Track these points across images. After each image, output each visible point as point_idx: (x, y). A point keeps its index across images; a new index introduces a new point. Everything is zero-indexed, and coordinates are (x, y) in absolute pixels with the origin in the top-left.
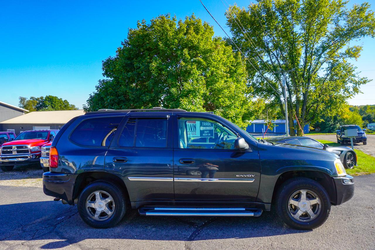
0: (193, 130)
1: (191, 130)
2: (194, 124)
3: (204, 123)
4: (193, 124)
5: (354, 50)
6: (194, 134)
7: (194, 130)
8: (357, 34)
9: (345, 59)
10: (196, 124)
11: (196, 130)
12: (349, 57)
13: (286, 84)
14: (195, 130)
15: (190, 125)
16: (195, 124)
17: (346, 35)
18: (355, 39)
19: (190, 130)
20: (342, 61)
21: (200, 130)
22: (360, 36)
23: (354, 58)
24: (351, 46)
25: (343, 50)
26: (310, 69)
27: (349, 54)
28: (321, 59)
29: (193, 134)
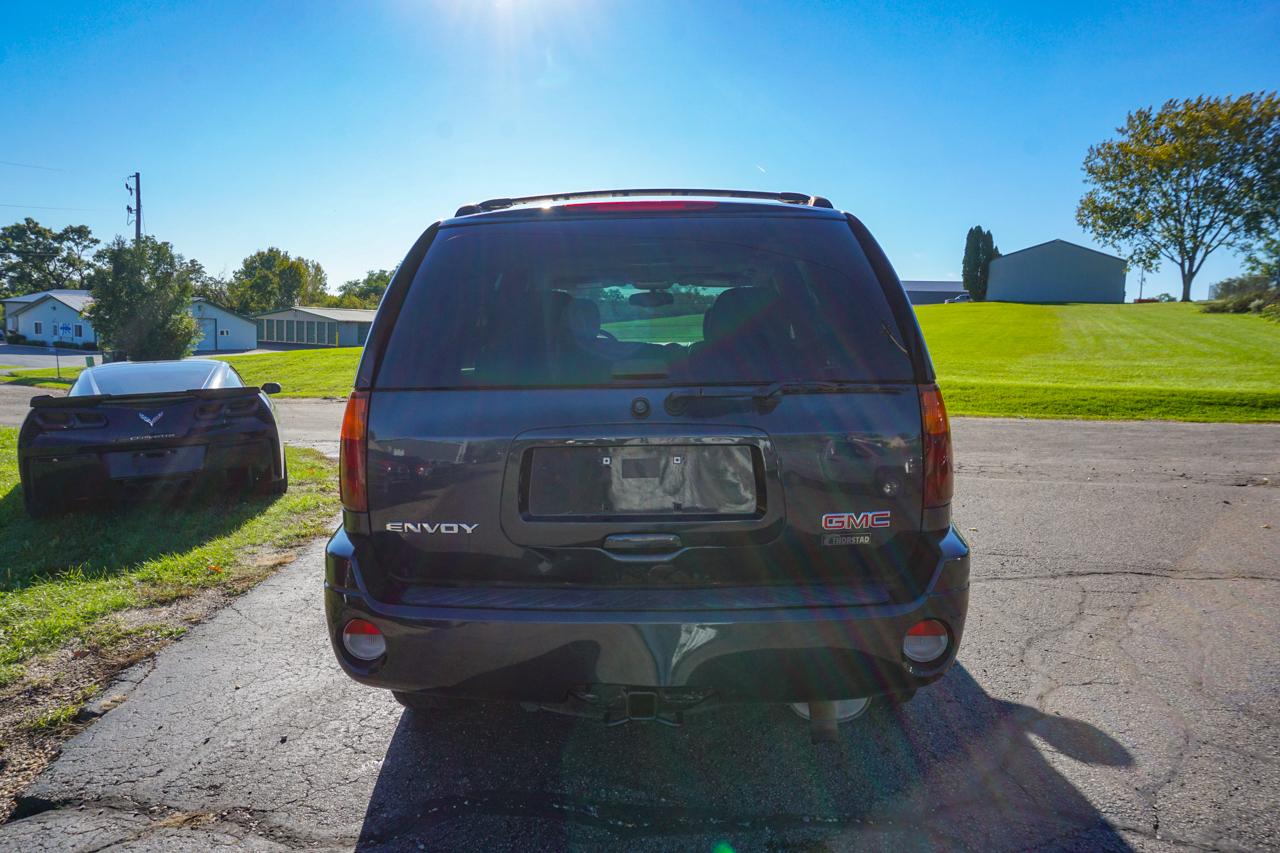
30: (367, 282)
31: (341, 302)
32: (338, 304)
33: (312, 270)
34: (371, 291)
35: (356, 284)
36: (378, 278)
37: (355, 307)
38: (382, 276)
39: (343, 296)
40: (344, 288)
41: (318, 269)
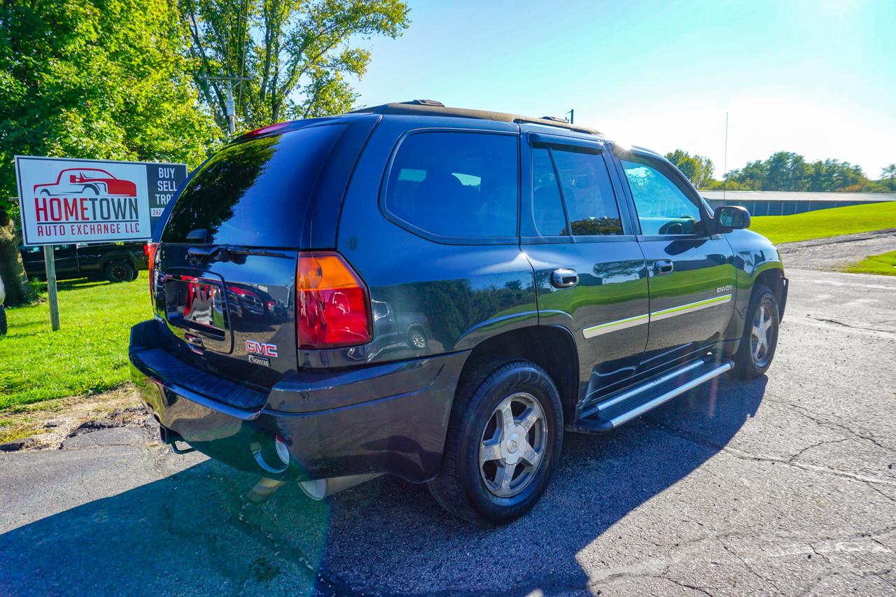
0: (128, 217)
1: (124, 217)
2: (130, 200)
3: (160, 197)
4: (128, 198)
5: (357, 57)
6: (134, 229)
7: (131, 218)
8: (365, 25)
9: (339, 73)
10: (136, 200)
11: (137, 218)
12: (347, 69)
13: (234, 111)
14: (134, 218)
15: (119, 200)
16: (133, 198)
17: (347, 19)
18: (361, 35)
19: (120, 218)
20: (335, 76)
21: (151, 217)
22: (370, 31)
23: (355, 75)
24: (352, 48)
25: (337, 52)
26: (274, 81)
27: (346, 63)
28: (301, 63)
29: (129, 229)
30: (745, 170)
31: (724, 185)
32: (722, 187)
33: (704, 164)
34: (747, 177)
35: (736, 172)
36: (754, 166)
37: (733, 189)
38: (758, 165)
39: (726, 181)
40: (726, 175)
41: (709, 162)
